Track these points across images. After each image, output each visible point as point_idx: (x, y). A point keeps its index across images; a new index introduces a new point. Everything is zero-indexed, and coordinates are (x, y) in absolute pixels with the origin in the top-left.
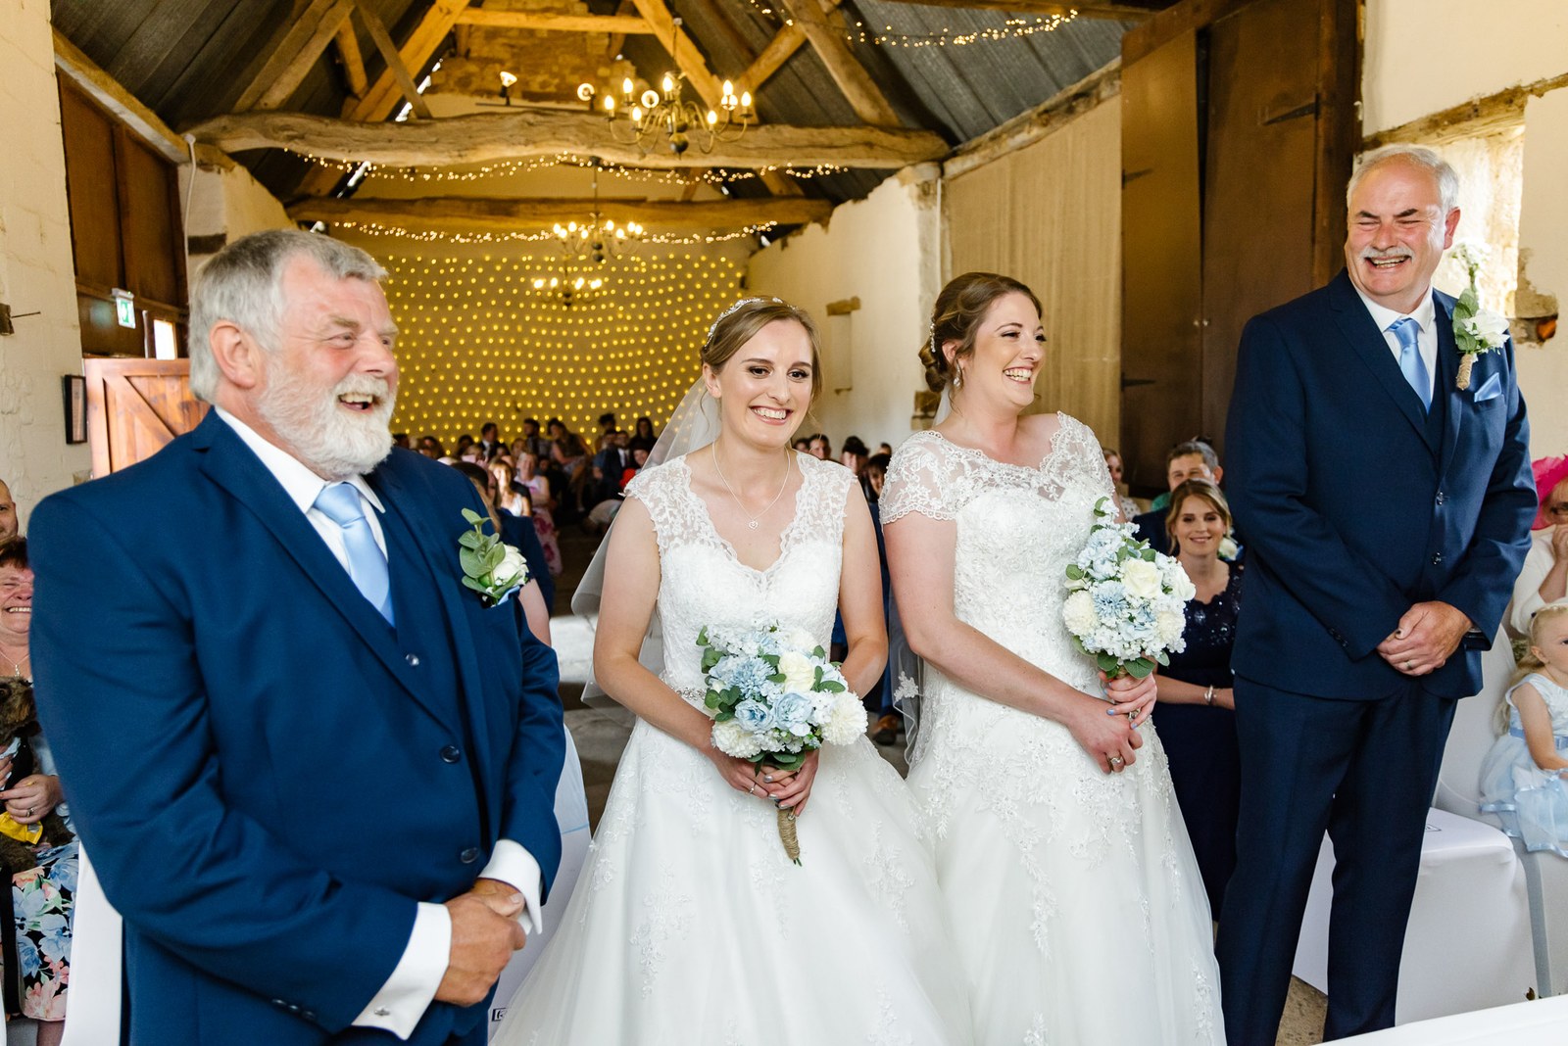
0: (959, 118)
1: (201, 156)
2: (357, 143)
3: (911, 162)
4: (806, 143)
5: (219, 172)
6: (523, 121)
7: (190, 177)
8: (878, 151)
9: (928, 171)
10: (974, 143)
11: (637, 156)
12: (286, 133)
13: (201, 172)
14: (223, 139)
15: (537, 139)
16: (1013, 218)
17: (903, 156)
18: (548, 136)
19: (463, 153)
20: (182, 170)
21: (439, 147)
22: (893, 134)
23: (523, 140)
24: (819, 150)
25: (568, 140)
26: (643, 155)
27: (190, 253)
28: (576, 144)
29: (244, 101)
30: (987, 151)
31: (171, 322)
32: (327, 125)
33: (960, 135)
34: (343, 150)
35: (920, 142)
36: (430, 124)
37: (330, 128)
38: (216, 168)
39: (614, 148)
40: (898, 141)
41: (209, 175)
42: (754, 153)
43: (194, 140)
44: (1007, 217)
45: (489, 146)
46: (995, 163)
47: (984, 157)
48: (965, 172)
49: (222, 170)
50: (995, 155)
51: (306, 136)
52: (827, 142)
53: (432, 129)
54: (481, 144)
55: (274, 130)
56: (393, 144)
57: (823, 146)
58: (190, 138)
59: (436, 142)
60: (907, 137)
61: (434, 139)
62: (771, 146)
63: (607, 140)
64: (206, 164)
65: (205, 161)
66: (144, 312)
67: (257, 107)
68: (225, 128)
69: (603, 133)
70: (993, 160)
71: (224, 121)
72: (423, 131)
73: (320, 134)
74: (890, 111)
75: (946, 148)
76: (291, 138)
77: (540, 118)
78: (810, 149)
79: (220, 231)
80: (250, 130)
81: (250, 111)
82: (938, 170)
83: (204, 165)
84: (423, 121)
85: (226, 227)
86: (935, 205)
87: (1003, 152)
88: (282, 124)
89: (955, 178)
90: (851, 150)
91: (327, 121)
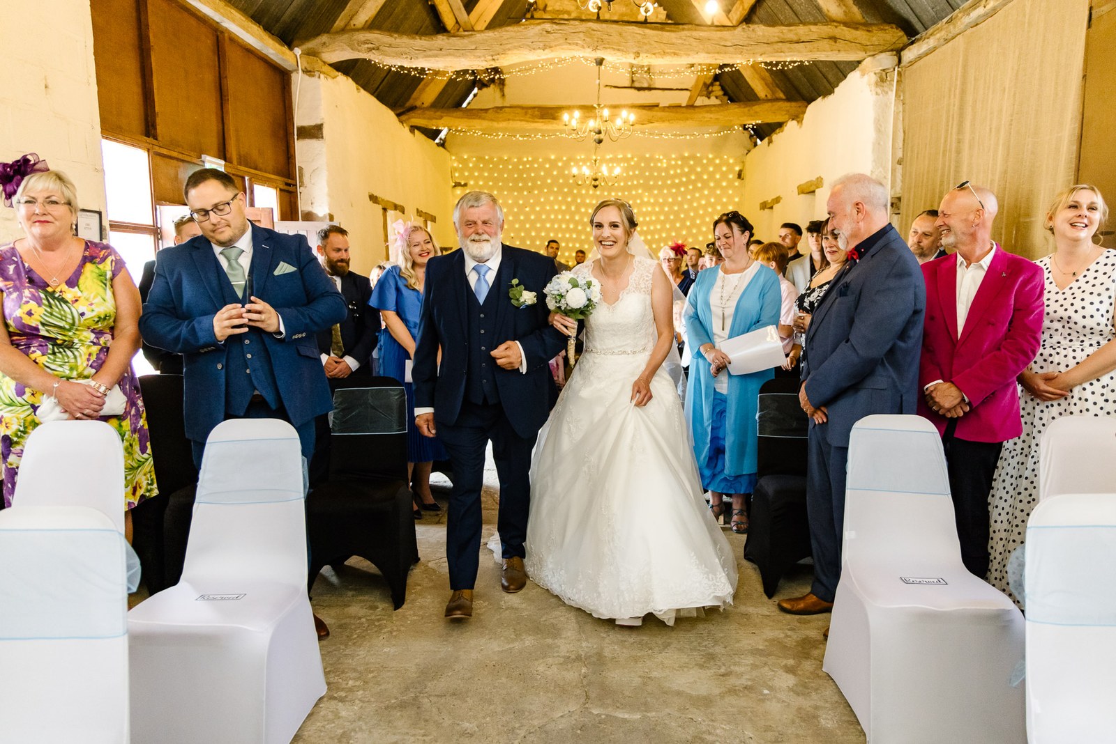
0: (918, 11)
1: (306, 65)
2: (417, 52)
3: (872, 53)
4: (776, 39)
5: (319, 77)
6: (543, 30)
7: (299, 82)
8: (841, 44)
9: (887, 60)
10: (930, 31)
11: (632, 56)
12: (366, 46)
13: (306, 77)
14: (323, 52)
15: (553, 44)
16: (963, 92)
17: (864, 48)
18: (562, 41)
19: (495, 57)
20: (294, 76)
21: (478, 53)
22: (857, 29)
23: (541, 45)
24: (788, 45)
25: (577, 44)
26: (637, 54)
27: (298, 139)
28: (583, 47)
29: (339, 23)
30: (943, 33)
31: (276, 188)
32: (396, 38)
33: (918, 26)
34: (407, 58)
35: (881, 34)
36: (472, 35)
37: (398, 40)
38: (317, 74)
39: (614, 49)
40: (860, 35)
41: (315, 79)
42: (731, 49)
43: (300, 52)
44: (958, 92)
45: (515, 51)
46: (950, 44)
47: (939, 39)
48: (920, 58)
49: (322, 76)
50: (950, 36)
51: (381, 48)
52: (795, 38)
53: (472, 39)
54: (509, 49)
55: (358, 44)
56: (443, 52)
57: (791, 42)
58: (298, 51)
59: (476, 49)
60: (869, 31)
61: (473, 47)
62: (746, 43)
63: (608, 43)
64: (310, 71)
65: (309, 69)
66: (247, 178)
67: (348, 28)
68: (324, 43)
69: (605, 37)
70: (947, 41)
71: (324, 38)
72: (466, 41)
73: (390, 46)
74: (855, 9)
75: (905, 39)
76: (370, 50)
77: (555, 27)
78: (780, 44)
79: (319, 122)
80: (342, 44)
81: (343, 30)
82: (896, 58)
83: (306, 71)
84: (466, 33)
85: (323, 119)
86: (892, 91)
87: (957, 31)
88: (363, 39)
89: (912, 63)
90: (815, 44)
91: (396, 36)
